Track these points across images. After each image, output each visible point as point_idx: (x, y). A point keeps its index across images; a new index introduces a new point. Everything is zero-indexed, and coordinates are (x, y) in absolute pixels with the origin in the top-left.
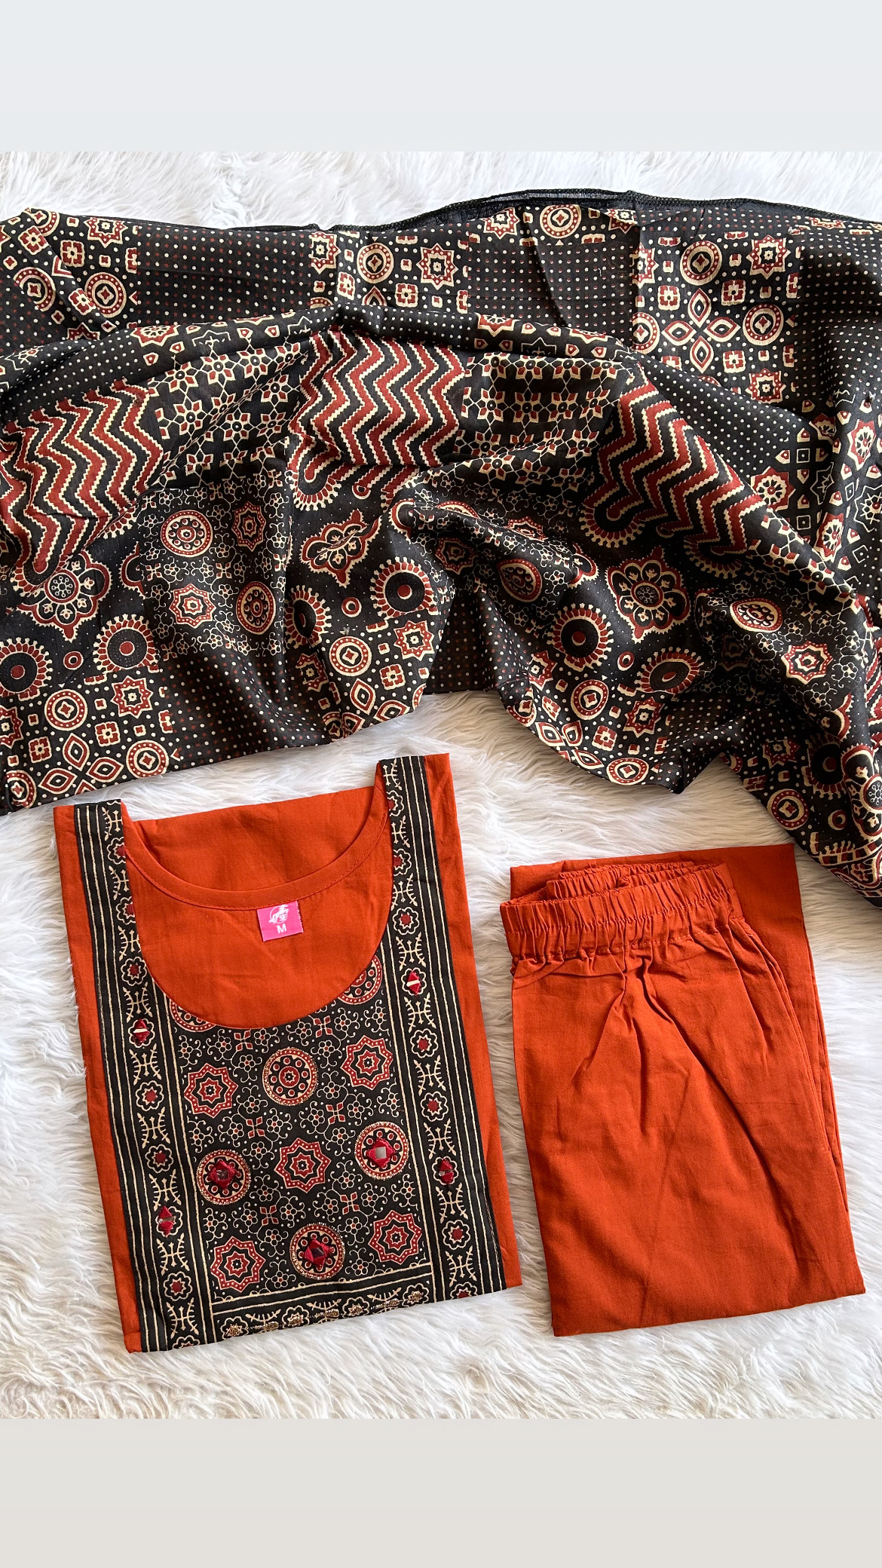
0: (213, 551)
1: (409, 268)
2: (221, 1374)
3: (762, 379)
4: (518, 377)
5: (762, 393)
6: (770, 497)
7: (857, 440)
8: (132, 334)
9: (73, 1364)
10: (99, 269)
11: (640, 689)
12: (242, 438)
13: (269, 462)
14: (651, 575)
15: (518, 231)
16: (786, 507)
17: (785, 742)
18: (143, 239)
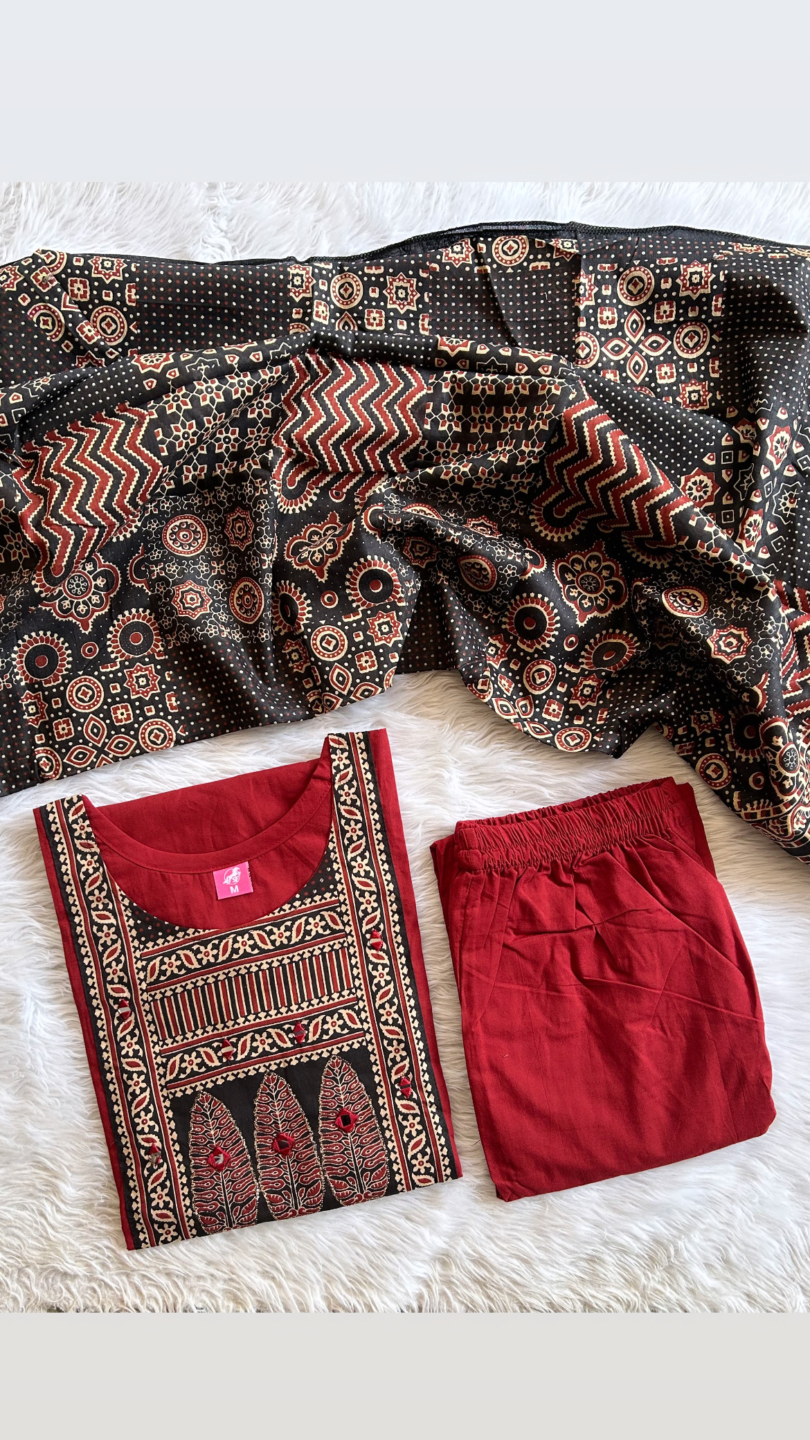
0: (208, 550)
1: (376, 295)
2: (228, 1265)
3: (691, 389)
4: (474, 392)
5: (691, 401)
6: (698, 494)
7: (775, 443)
8: (133, 362)
9: (101, 1257)
10: (103, 302)
11: (584, 666)
12: (231, 450)
13: (256, 473)
14: (593, 565)
15: (473, 259)
16: (712, 503)
17: (711, 713)
18: (141, 275)
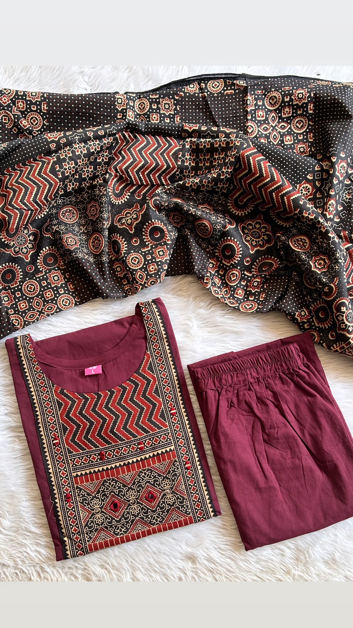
0: (79, 221)
1: (155, 107)
3: (300, 146)
4: (200, 147)
5: (300, 152)
6: (305, 193)
7: (340, 168)
8: (45, 136)
9: (22, 556)
10: (32, 111)
11: (254, 273)
12: (90, 176)
13: (100, 184)
14: (257, 226)
15: (199, 91)
16: (312, 197)
18: (49, 98)
